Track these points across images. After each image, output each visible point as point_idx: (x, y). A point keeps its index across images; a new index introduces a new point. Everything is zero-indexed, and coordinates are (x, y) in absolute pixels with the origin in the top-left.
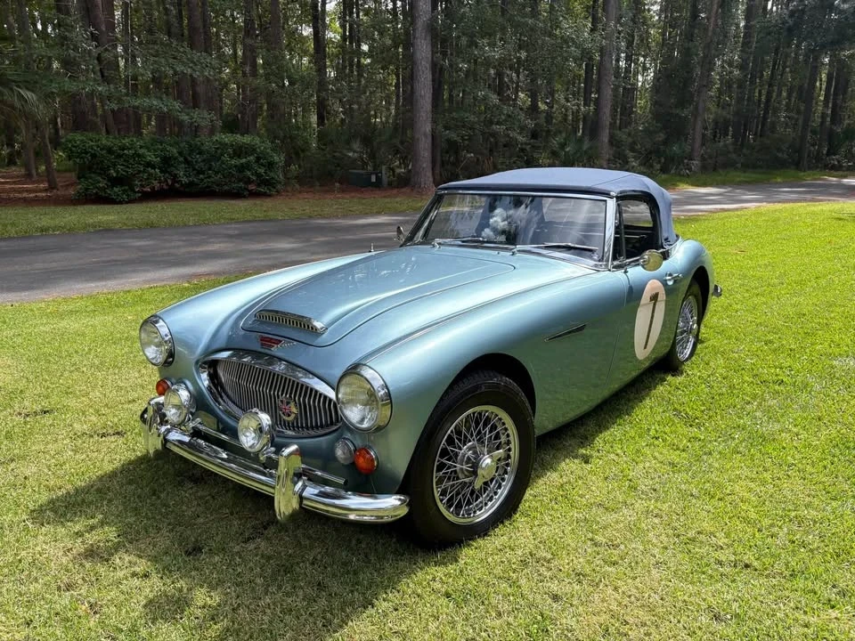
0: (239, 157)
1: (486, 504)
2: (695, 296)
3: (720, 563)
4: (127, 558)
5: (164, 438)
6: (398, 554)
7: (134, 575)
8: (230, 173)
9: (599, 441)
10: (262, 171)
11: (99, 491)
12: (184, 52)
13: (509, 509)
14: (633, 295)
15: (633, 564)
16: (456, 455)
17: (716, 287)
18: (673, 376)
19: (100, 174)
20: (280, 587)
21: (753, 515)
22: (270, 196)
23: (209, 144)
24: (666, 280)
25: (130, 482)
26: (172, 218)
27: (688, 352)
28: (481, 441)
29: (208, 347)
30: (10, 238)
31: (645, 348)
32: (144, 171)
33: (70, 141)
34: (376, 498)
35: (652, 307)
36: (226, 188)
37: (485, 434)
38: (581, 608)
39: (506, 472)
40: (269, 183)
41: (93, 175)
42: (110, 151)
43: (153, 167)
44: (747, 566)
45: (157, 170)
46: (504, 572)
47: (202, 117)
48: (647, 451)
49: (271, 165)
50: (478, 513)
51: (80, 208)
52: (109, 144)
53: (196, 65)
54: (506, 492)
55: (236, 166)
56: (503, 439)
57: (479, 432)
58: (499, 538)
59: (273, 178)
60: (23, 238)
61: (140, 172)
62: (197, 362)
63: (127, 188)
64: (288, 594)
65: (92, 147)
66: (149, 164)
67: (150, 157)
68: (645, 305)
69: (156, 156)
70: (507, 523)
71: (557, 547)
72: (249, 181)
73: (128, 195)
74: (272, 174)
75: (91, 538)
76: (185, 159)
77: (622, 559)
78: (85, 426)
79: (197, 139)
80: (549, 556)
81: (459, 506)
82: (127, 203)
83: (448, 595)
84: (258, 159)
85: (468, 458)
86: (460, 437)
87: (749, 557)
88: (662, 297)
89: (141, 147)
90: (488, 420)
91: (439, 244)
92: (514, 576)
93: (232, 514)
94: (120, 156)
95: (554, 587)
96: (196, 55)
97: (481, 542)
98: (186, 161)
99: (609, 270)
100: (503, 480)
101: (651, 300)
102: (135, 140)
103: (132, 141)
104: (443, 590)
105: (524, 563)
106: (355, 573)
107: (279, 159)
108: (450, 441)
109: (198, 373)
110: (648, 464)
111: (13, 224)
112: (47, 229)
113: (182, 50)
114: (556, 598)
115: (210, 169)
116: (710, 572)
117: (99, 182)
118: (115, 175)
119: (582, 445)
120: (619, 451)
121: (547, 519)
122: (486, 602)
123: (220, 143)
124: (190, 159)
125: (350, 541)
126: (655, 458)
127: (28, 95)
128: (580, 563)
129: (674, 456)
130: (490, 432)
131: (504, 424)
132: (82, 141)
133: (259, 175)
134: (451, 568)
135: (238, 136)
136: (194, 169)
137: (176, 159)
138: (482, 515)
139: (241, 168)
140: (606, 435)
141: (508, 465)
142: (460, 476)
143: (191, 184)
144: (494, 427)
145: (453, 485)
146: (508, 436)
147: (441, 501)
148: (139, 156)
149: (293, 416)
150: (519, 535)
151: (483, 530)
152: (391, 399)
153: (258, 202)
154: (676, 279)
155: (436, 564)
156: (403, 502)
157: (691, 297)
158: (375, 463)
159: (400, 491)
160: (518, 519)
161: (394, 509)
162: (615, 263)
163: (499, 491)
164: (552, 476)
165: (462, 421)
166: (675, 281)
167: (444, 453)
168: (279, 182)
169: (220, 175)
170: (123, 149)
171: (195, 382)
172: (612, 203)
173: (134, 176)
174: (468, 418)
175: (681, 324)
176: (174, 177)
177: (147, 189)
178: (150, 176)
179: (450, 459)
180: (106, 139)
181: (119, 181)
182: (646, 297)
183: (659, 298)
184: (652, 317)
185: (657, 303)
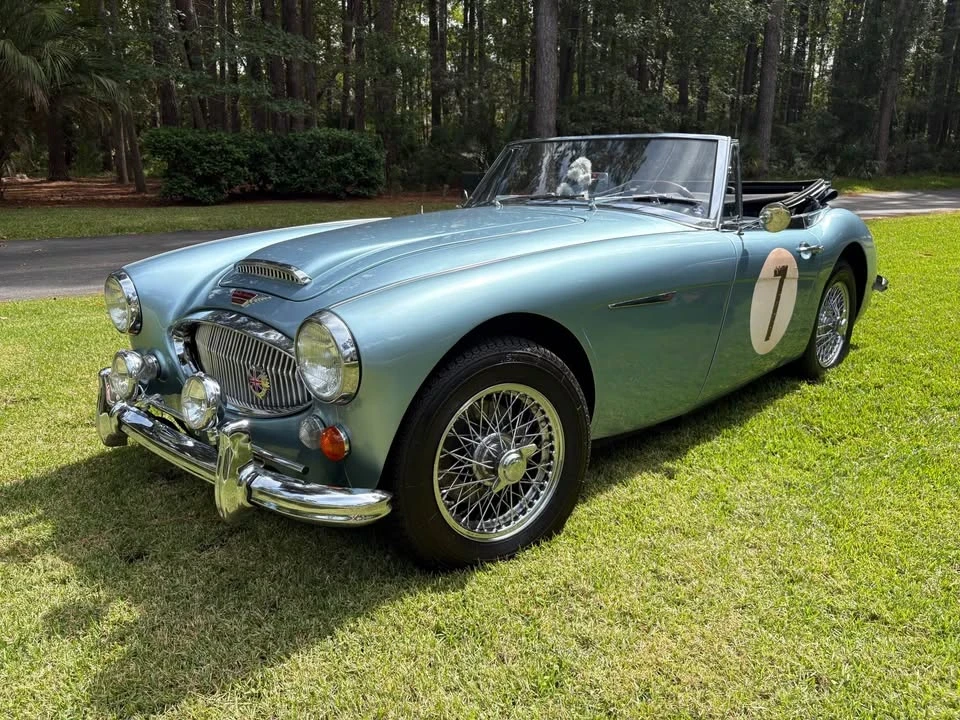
0: (336, 154)
1: (516, 518)
2: (845, 282)
3: (833, 610)
4: (50, 559)
5: (119, 418)
6: (387, 574)
7: (52, 580)
8: (325, 171)
9: (693, 455)
10: (360, 169)
12: (278, 35)
13: (549, 527)
14: (747, 267)
15: (706, 606)
16: (472, 448)
17: (879, 278)
19: (186, 174)
20: (220, 605)
21: (894, 551)
22: (370, 198)
23: (302, 136)
24: (800, 252)
25: (93, 475)
26: (257, 219)
27: (834, 356)
28: (507, 432)
29: (184, 307)
30: (83, 238)
31: (767, 339)
32: (232, 169)
34: (350, 493)
35: (778, 282)
36: (321, 188)
37: (514, 424)
38: (616, 658)
39: (546, 478)
40: (369, 184)
41: (178, 174)
42: (196, 147)
43: (242, 165)
44: (874, 617)
45: (246, 169)
46: (523, 605)
47: (297, 108)
48: (757, 468)
49: (371, 163)
50: (504, 528)
51: (164, 210)
52: (194, 139)
53: (289, 47)
55: (331, 164)
56: (544, 433)
57: (506, 421)
58: (529, 561)
59: (373, 178)
60: (96, 237)
61: (227, 170)
62: (170, 329)
63: (213, 188)
64: (228, 615)
65: (176, 142)
66: (237, 162)
67: (239, 154)
68: (765, 279)
69: (245, 153)
70: (544, 544)
71: (604, 578)
72: (347, 183)
73: (215, 196)
74: (373, 174)
75: (18, 536)
76: (277, 156)
77: (691, 598)
78: (69, 415)
79: (291, 134)
80: (591, 588)
81: (475, 517)
82: (213, 204)
83: (438, 630)
84: (357, 155)
85: (489, 454)
86: (475, 423)
87: (879, 606)
88: (793, 272)
89: (229, 143)
90: (518, 406)
91: (502, 202)
92: (536, 612)
93: (198, 515)
94: (205, 153)
95: (587, 629)
96: (289, 38)
97: (502, 565)
98: (279, 160)
99: (717, 230)
100: (542, 487)
101: (776, 275)
102: (223, 134)
103: (220, 135)
104: (434, 623)
105: (554, 595)
106: (325, 594)
107: (380, 156)
108: (461, 427)
109: (172, 342)
110: (754, 484)
111: (88, 224)
112: (123, 230)
113: (275, 32)
114: (585, 643)
115: (303, 167)
116: (817, 622)
117: (184, 181)
118: (200, 173)
119: (671, 458)
120: (718, 467)
121: (599, 542)
122: (487, 642)
123: (315, 138)
124: (282, 156)
125: (331, 555)
126: (766, 476)
127: (109, 83)
128: (631, 599)
129: (793, 476)
130: (524, 420)
131: (543, 412)
132: (165, 135)
133: (358, 175)
134: (451, 597)
135: (336, 130)
136: (287, 167)
137: (267, 155)
138: (505, 533)
139: (338, 166)
140: (705, 447)
141: (549, 468)
142: (478, 476)
143: (282, 184)
144: (528, 416)
145: (465, 488)
146: (550, 429)
147: (448, 507)
148: (227, 152)
149: (264, 391)
150: (558, 558)
151: (508, 550)
152: (359, 359)
153: (355, 205)
154: (814, 252)
155: (434, 589)
156: (382, 500)
157: (839, 284)
158: (347, 447)
159: (381, 486)
160: (561, 541)
161: (370, 506)
162: (726, 222)
163: (536, 502)
164: (619, 492)
165: (479, 401)
166: (813, 255)
167: (452, 443)
168: (380, 183)
169: (314, 174)
170: (209, 145)
171: (167, 354)
172: (725, 144)
173: (221, 174)
174: (489, 398)
175: (824, 318)
176: (265, 178)
177: (237, 190)
178: (238, 175)
179: (462, 452)
180: (192, 133)
181: (206, 180)
182: (767, 270)
183: (787, 276)
184: (777, 298)
185: (785, 281)
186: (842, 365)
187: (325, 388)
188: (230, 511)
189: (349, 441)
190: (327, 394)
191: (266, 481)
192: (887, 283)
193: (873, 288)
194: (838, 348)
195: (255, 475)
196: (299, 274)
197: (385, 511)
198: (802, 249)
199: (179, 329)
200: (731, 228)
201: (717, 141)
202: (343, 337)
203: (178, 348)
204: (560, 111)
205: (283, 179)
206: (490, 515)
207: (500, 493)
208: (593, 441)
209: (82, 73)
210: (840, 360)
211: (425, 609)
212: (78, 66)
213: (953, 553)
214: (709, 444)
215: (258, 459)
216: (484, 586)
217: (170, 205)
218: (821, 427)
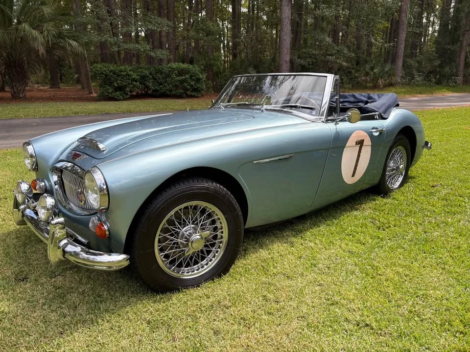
0: (182, 76)
1: (202, 267)
2: (403, 146)
5: (22, 212)
8: (176, 84)
9: (308, 234)
10: (193, 83)
12: (154, 19)
14: (338, 142)
16: (178, 233)
17: (427, 143)
18: (383, 197)
19: (110, 85)
21: (390, 290)
22: (197, 97)
23: (165, 67)
24: (372, 132)
29: (56, 159)
30: (59, 117)
31: (353, 176)
32: (131, 83)
33: (94, 68)
36: (173, 92)
37: (200, 221)
39: (219, 247)
40: (196, 90)
41: (106, 86)
42: (114, 73)
43: (136, 82)
44: (367, 325)
45: (138, 83)
46: (194, 311)
47: (161, 54)
48: (338, 242)
49: (198, 80)
50: (196, 272)
51: (98, 103)
52: (113, 69)
53: (159, 25)
54: (217, 261)
55: (179, 81)
56: (218, 225)
57: (196, 220)
58: (204, 290)
59: (199, 87)
61: (129, 84)
62: (50, 168)
63: (122, 92)
65: (105, 71)
66: (134, 80)
67: (135, 76)
68: (349, 146)
69: (138, 75)
70: (216, 280)
71: (237, 299)
72: (186, 90)
73: (123, 96)
74: (199, 86)
76: (153, 77)
79: (160, 66)
80: (230, 304)
81: (180, 266)
82: (122, 100)
83: (149, 323)
84: (191, 76)
87: (371, 319)
88: (368, 142)
89: (130, 71)
90: (203, 212)
91: (224, 106)
94: (119, 76)
95: (221, 326)
96: (159, 20)
97: (192, 290)
98: (154, 79)
99: (323, 122)
100: (217, 252)
101: (357, 143)
102: (127, 67)
103: (126, 67)
104: (148, 319)
105: (211, 307)
107: (203, 76)
108: (170, 222)
109: (51, 175)
110: (333, 251)
111: (63, 110)
112: (78, 113)
113: (153, 17)
114: (217, 333)
115: (165, 82)
116: (336, 327)
117: (109, 89)
118: (116, 85)
119: (295, 236)
120: (317, 242)
123: (171, 68)
124: (155, 77)
126: (340, 247)
127: (74, 43)
128: (247, 311)
131: (217, 215)
132: (100, 68)
133: (192, 86)
134: (161, 306)
135: (181, 64)
136: (158, 82)
137: (148, 77)
139: (182, 82)
140: (315, 230)
141: (221, 242)
142: (181, 246)
143: (156, 90)
144: (208, 217)
145: (174, 252)
146: (221, 223)
148: (129, 75)
149: (83, 202)
151: (196, 283)
152: (108, 191)
153: (190, 100)
154: (381, 132)
156: (124, 259)
157: (400, 147)
158: (107, 233)
159: (124, 253)
160: (226, 278)
161: (120, 261)
162: (329, 118)
163: (213, 259)
164: (263, 253)
165: (180, 210)
166: (381, 133)
167: (166, 230)
168: (202, 90)
169: (170, 86)
170: (121, 72)
172: (330, 78)
173: (126, 86)
174: (186, 208)
175: (391, 164)
176: (147, 87)
177: (134, 93)
178: (134, 86)
179: (172, 235)
180: (113, 66)
181: (120, 89)
182: (351, 142)
183: (364, 144)
184: (359, 156)
185: (363, 147)
186: (402, 188)
188: (55, 261)
189: (109, 230)
190: (96, 207)
191: (72, 248)
192: (431, 145)
193: (423, 147)
194: (401, 179)
195: (67, 244)
196: (101, 146)
197: (127, 263)
198: (373, 130)
199: (55, 168)
200: (333, 120)
201: (326, 77)
202: (99, 180)
203: (55, 178)
204: (291, 54)
205: (156, 88)
206: (188, 265)
209: (61, 38)
210: (401, 185)
211: (146, 312)
212: (60, 35)
213: (422, 293)
214: (318, 229)
216: (177, 302)
217: (102, 101)
218: (379, 221)
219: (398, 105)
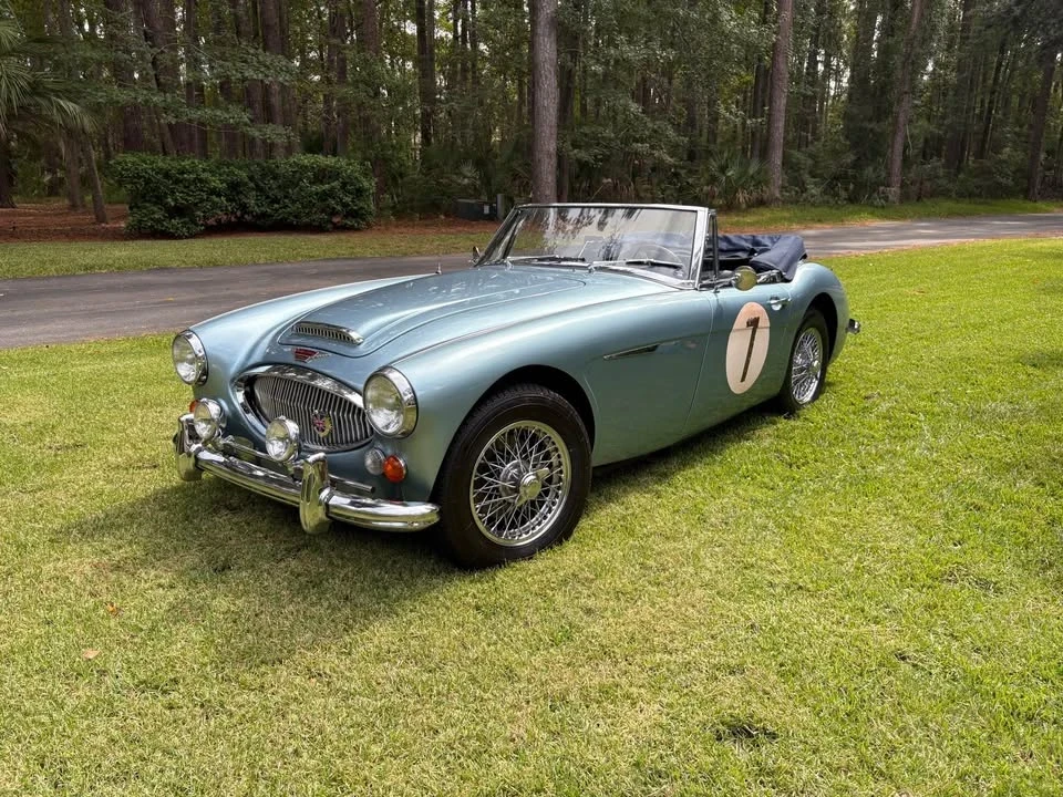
0: (322, 183)
1: (533, 528)
2: (818, 328)
3: (771, 585)
4: (153, 573)
5: (195, 457)
6: (433, 573)
7: (160, 586)
8: (310, 202)
9: (679, 478)
10: (348, 199)
11: (130, 516)
12: (256, 55)
13: (562, 533)
14: (722, 321)
15: (679, 585)
16: (499, 472)
17: (852, 322)
18: (788, 418)
19: (155, 204)
20: (305, 598)
21: (826, 546)
22: (358, 230)
23: (284, 164)
24: (770, 305)
25: (163, 509)
26: (239, 255)
27: (810, 393)
28: (526, 459)
29: (244, 364)
30: (49, 278)
31: (743, 380)
32: (208, 200)
33: (120, 163)
34: (405, 505)
35: (750, 332)
36: (305, 220)
37: (531, 452)
38: (611, 620)
39: (557, 496)
40: (357, 215)
41: (148, 205)
42: (167, 175)
43: (219, 195)
44: (800, 588)
45: (223, 199)
47: (275, 133)
48: (731, 488)
49: (359, 192)
50: (524, 536)
51: (132, 244)
52: (165, 166)
53: (268, 68)
54: (557, 515)
55: (317, 194)
56: (554, 459)
57: (525, 451)
58: (543, 561)
59: (362, 208)
60: (64, 276)
61: (202, 201)
62: (232, 381)
63: (187, 219)
64: (313, 604)
65: (145, 171)
66: (213, 192)
67: (216, 183)
68: (738, 330)
69: (222, 182)
70: (556, 548)
72: (334, 213)
73: (188, 228)
74: (361, 204)
75: (117, 555)
76: (257, 185)
77: (669, 580)
78: (120, 459)
79: (271, 161)
80: (592, 577)
81: (501, 527)
82: (187, 238)
83: (478, 608)
84: (344, 185)
85: (512, 477)
86: (501, 453)
87: (805, 580)
88: (765, 322)
89: (204, 170)
90: (534, 439)
91: (512, 262)
92: (551, 593)
93: (266, 538)
94: (177, 182)
95: (591, 603)
96: (267, 58)
97: (524, 564)
98: (258, 188)
99: (696, 289)
100: (554, 504)
101: (748, 325)
102: (196, 161)
103: (193, 163)
104: (474, 603)
105: (565, 582)
106: (386, 589)
107: (369, 184)
108: (490, 456)
109: (233, 392)
110: (726, 500)
111: (53, 262)
112: (92, 267)
113: (252, 51)
114: (589, 611)
115: (286, 197)
116: (758, 592)
117: (154, 213)
118: (173, 204)
119: (659, 482)
120: (698, 488)
121: (599, 545)
122: (515, 614)
123: (298, 165)
124: (262, 185)
125: (386, 562)
126: (737, 494)
127: (69, 106)
129: (758, 495)
130: (538, 451)
131: (554, 443)
132: (133, 163)
133: (345, 205)
134: (485, 586)
135: (321, 157)
136: (268, 197)
137: (246, 184)
138: (524, 539)
139: (324, 196)
140: (689, 472)
141: (559, 488)
142: (503, 494)
143: (264, 215)
144: (542, 447)
145: (493, 504)
146: (559, 456)
147: (480, 518)
148: (201, 181)
149: (327, 431)
150: (569, 557)
151: (528, 553)
152: (416, 403)
153: (343, 236)
154: (784, 305)
155: (471, 582)
156: (432, 511)
157: (812, 331)
158: (404, 472)
159: (431, 501)
160: (570, 546)
161: (423, 515)
162: (704, 282)
163: (549, 516)
164: (616, 509)
165: (504, 435)
166: (783, 306)
167: (483, 468)
168: (370, 213)
169: (298, 205)
170: (183, 173)
171: (230, 402)
172: (703, 213)
173: (196, 204)
174: (511, 432)
175: (799, 360)
176: (244, 207)
177: (212, 222)
178: (215, 205)
179: (491, 476)
180: (163, 161)
181: (178, 211)
182: (741, 322)
183: (760, 325)
184: (751, 345)
185: (758, 330)
186: (817, 402)
187: (387, 427)
188: (312, 524)
189: (406, 465)
190: (390, 431)
191: (339, 500)
192: (859, 326)
193: (847, 330)
194: (814, 386)
195: (331, 495)
196: (354, 335)
197: (436, 519)
198: (773, 302)
199: (241, 380)
200: (710, 286)
201: (696, 212)
202: (403, 386)
203: (240, 397)
205: (262, 209)
206: (513, 526)
207: (520, 508)
208: (594, 468)
209: (39, 95)
210: (815, 397)
211: (467, 594)
212: (36, 89)
213: (869, 545)
214: (692, 471)
215: (333, 483)
216: (507, 580)
217: (137, 238)
218: (789, 455)
219: (805, 257)
